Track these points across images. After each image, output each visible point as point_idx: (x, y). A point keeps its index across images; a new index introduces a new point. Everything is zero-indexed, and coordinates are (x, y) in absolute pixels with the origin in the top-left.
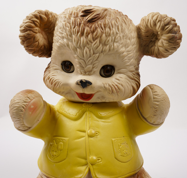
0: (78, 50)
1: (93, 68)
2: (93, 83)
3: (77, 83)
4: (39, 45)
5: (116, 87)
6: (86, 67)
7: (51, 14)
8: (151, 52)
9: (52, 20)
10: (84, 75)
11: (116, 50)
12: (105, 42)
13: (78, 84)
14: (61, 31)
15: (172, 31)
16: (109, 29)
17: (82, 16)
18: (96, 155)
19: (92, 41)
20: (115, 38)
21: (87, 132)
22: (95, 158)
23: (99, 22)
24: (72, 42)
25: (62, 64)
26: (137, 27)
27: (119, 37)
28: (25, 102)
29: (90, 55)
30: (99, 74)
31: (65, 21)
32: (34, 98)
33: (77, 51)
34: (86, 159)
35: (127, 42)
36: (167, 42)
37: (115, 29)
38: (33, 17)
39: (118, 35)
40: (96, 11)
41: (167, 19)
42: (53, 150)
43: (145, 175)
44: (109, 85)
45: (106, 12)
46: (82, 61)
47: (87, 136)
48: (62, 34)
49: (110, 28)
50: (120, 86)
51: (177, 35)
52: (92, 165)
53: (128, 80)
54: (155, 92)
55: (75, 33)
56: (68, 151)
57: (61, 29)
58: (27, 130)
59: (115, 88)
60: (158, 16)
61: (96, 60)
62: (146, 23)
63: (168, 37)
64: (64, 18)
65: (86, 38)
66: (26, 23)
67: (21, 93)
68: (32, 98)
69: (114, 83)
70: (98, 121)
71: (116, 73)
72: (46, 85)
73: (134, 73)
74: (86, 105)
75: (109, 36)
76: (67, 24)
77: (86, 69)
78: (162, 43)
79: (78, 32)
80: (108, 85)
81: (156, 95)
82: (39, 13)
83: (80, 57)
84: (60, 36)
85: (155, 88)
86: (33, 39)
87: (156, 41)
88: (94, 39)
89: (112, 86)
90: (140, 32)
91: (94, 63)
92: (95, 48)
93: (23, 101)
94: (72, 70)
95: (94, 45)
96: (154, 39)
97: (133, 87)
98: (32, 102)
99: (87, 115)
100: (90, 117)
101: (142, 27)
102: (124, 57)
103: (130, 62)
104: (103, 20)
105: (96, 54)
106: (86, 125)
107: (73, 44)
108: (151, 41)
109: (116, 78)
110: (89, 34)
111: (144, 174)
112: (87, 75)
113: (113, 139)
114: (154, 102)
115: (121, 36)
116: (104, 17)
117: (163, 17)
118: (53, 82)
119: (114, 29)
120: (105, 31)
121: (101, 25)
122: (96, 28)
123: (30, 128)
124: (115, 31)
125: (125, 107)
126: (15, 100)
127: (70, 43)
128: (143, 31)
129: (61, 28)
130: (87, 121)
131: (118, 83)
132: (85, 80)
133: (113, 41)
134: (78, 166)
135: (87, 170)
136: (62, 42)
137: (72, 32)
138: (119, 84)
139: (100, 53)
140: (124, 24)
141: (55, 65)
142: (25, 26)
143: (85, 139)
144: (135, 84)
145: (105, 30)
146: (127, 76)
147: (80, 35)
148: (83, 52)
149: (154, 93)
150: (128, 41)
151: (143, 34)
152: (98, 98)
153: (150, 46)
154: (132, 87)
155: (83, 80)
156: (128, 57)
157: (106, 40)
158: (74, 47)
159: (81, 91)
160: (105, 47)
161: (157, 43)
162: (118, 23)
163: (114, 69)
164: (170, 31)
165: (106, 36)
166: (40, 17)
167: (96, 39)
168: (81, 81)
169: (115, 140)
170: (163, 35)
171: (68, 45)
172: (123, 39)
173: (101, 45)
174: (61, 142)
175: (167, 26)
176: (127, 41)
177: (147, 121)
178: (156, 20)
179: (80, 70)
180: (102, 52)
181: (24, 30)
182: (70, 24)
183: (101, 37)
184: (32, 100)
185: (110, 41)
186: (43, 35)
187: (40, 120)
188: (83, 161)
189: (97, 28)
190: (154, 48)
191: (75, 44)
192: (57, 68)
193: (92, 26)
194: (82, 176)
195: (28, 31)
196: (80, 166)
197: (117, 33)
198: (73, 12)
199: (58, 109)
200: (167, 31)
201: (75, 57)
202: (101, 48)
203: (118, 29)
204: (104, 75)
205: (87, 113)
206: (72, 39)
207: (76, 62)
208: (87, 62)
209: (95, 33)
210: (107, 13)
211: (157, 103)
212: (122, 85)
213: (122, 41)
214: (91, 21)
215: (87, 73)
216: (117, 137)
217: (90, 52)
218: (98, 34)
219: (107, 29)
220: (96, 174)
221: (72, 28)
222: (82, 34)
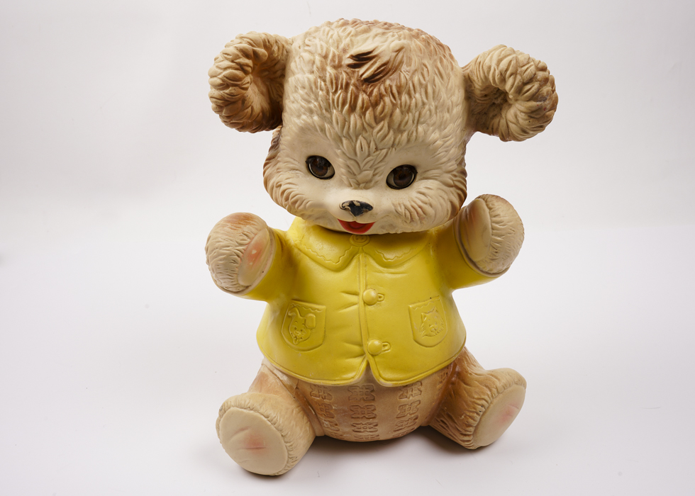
0: (345, 141)
1: (374, 175)
2: (374, 207)
3: (343, 208)
4: (254, 113)
5: (419, 210)
6: (359, 174)
7: (276, 42)
8: (493, 129)
9: (278, 56)
10: (355, 188)
11: (421, 140)
12: (400, 125)
13: (345, 209)
14: (306, 97)
15: (538, 96)
16: (407, 97)
17: (350, 66)
18: (379, 338)
19: (374, 124)
20: (420, 114)
21: (361, 296)
22: (377, 343)
23: (388, 82)
24: (331, 123)
25: (307, 162)
26: (464, 76)
27: (428, 112)
28: (241, 245)
29: (369, 152)
30: (386, 184)
31: (313, 72)
32: (256, 234)
33: (342, 143)
34: (361, 345)
35: (445, 118)
36: (526, 117)
37: (421, 95)
38: (240, 54)
39: (427, 107)
40: (380, 55)
41: (529, 70)
42: (295, 326)
43: (468, 363)
44: (406, 208)
45: (401, 55)
46: (352, 162)
47: (362, 303)
48: (309, 102)
49: (409, 94)
50: (427, 207)
51: (548, 103)
52: (373, 356)
53: (443, 190)
54: (495, 216)
55: (338, 106)
56: (325, 331)
57: (306, 91)
58: (243, 291)
59: (417, 213)
60: (511, 61)
61: (381, 161)
62: (484, 73)
63: (529, 108)
64: (311, 65)
65: (361, 117)
66: (226, 69)
67: (229, 225)
68: (253, 235)
69: (414, 202)
70: (381, 272)
71: (420, 180)
72: (272, 198)
73: (455, 173)
74: (357, 239)
75: (408, 113)
76: (319, 80)
77: (360, 177)
78: (516, 116)
79: (344, 104)
80: (403, 207)
81: (497, 223)
82: (250, 44)
83: (348, 155)
84: (302, 106)
85: (497, 207)
86: (240, 102)
87: (505, 105)
88: (378, 120)
89: (412, 209)
90: (470, 86)
91: (376, 167)
92: (379, 138)
93: (237, 242)
94: (329, 174)
95: (378, 133)
96: (499, 101)
97: (452, 202)
98: (253, 242)
99: (359, 260)
100: (366, 266)
101: (475, 78)
102: (436, 149)
103: (448, 157)
104: (395, 76)
105: (381, 150)
106: (359, 281)
107: (334, 128)
108: (494, 104)
109: (420, 190)
110: (367, 109)
111: (467, 361)
112: (361, 189)
113: (411, 306)
114: (493, 237)
115: (433, 108)
116: (396, 69)
117: (521, 65)
118: (290, 197)
119: (417, 95)
120: (399, 102)
121: (391, 87)
122: (381, 96)
123: (247, 287)
124: (420, 99)
125: (434, 233)
126: (220, 239)
127: (327, 126)
128: (477, 86)
129: (304, 88)
130: (359, 272)
131: (423, 202)
132: (359, 202)
133: (416, 122)
134: (347, 358)
135: (364, 365)
136: (309, 121)
137: (331, 101)
138: (426, 204)
139: (389, 149)
140: (437, 80)
141: (292, 160)
142: (224, 76)
143: (359, 308)
144: (456, 195)
145: (400, 99)
146: (441, 182)
147: (349, 110)
148: (355, 146)
149: (494, 219)
150: (447, 115)
151: (478, 92)
152: (383, 227)
153: (491, 115)
154: (449, 204)
155: (355, 203)
156: (445, 148)
157: (401, 122)
158: (337, 134)
159: (350, 218)
160: (400, 136)
161: (505, 111)
162: (427, 79)
163: (416, 173)
164: (534, 97)
165: (402, 112)
166: (255, 53)
167: (383, 119)
168: (352, 204)
169: (414, 308)
170: (519, 102)
171: (323, 130)
172: (436, 113)
173: (391, 132)
174: (311, 313)
175: (528, 87)
176: (443, 117)
177: (478, 268)
178: (507, 70)
179: (348, 178)
180: (393, 146)
181: (221, 85)
182: (325, 81)
183: (391, 115)
184: (252, 239)
185: (410, 122)
186: (258, 86)
187: (266, 270)
188: (356, 348)
189: (384, 96)
190: (499, 122)
191: (337, 129)
192: (297, 167)
193: (372, 91)
194: (355, 376)
195: (231, 88)
196: (351, 357)
197: (424, 104)
198: (329, 52)
199: (296, 242)
200: (526, 97)
201: (339, 154)
202: (393, 139)
203: (426, 92)
204: (394, 185)
205: (361, 256)
206: (331, 116)
207: (338, 163)
208: (362, 165)
209: (379, 108)
210: (403, 57)
211: (499, 239)
212: (431, 206)
213: (434, 118)
214: (371, 80)
215: (362, 185)
216: (419, 301)
217: (369, 147)
218: (386, 111)
219: (405, 97)
220: (381, 372)
221: (331, 94)
222: (353, 109)
